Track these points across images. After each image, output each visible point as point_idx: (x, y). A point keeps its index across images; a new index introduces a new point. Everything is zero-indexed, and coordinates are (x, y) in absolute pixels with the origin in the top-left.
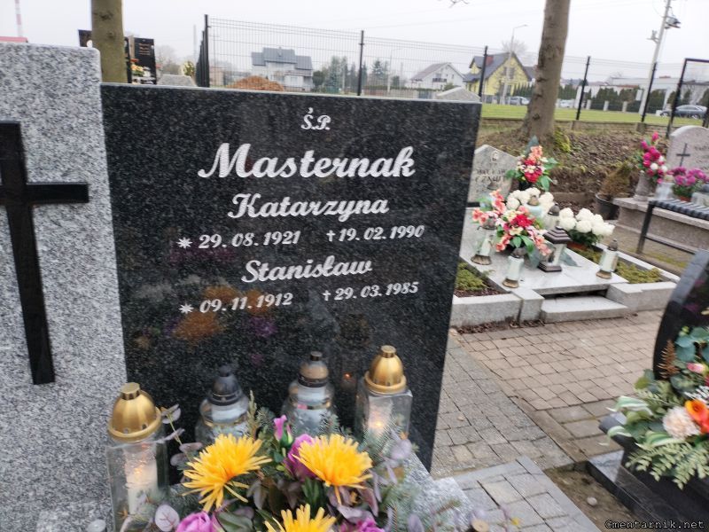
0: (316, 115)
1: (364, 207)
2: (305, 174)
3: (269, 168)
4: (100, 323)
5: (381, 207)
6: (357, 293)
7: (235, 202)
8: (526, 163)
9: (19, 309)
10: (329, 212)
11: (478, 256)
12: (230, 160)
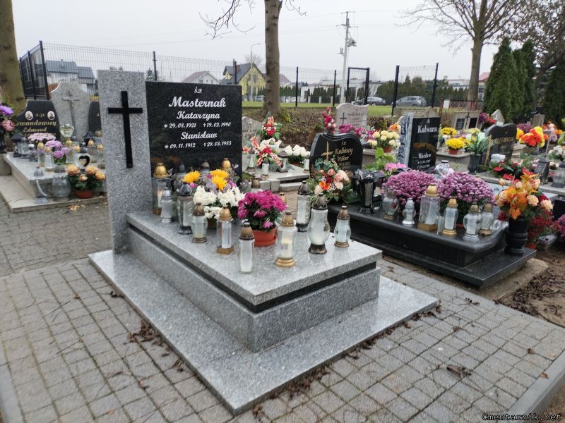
0: (198, 89)
1: (213, 116)
2: (196, 106)
3: (186, 104)
4: (144, 150)
5: (218, 116)
6: (214, 144)
7: (178, 114)
9: (124, 144)
10: (204, 118)
12: (177, 102)
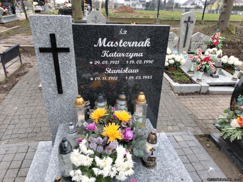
0: (123, 30)
1: (136, 55)
2: (120, 46)
3: (111, 44)
4: (72, 81)
5: (141, 55)
6: (135, 78)
7: (103, 53)
8: (213, 39)
9: (55, 76)
10: (127, 56)
11: (190, 71)
12: (102, 42)
